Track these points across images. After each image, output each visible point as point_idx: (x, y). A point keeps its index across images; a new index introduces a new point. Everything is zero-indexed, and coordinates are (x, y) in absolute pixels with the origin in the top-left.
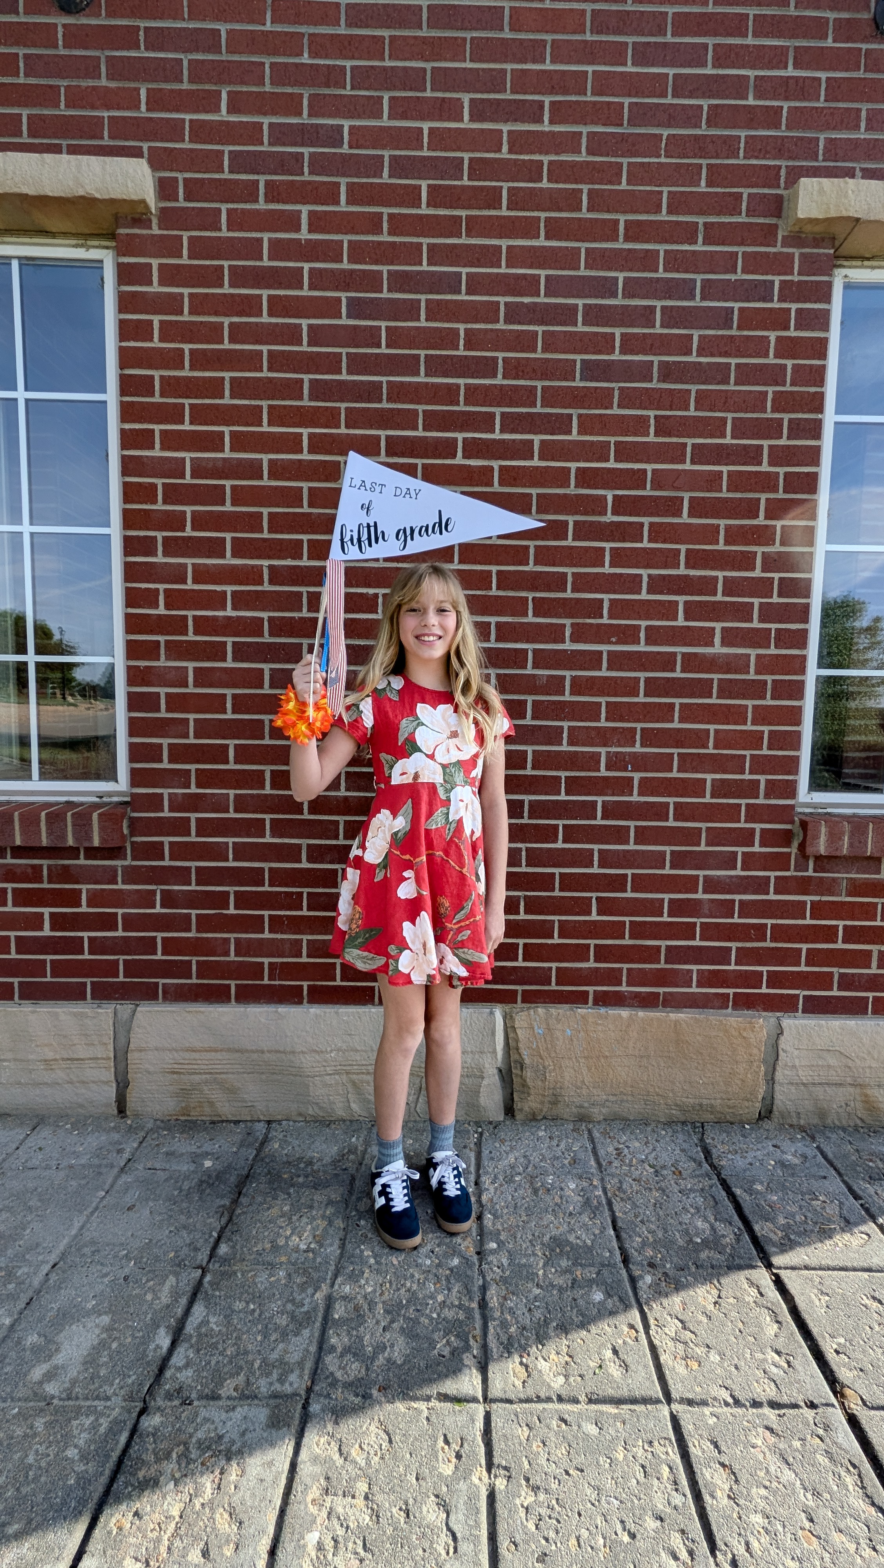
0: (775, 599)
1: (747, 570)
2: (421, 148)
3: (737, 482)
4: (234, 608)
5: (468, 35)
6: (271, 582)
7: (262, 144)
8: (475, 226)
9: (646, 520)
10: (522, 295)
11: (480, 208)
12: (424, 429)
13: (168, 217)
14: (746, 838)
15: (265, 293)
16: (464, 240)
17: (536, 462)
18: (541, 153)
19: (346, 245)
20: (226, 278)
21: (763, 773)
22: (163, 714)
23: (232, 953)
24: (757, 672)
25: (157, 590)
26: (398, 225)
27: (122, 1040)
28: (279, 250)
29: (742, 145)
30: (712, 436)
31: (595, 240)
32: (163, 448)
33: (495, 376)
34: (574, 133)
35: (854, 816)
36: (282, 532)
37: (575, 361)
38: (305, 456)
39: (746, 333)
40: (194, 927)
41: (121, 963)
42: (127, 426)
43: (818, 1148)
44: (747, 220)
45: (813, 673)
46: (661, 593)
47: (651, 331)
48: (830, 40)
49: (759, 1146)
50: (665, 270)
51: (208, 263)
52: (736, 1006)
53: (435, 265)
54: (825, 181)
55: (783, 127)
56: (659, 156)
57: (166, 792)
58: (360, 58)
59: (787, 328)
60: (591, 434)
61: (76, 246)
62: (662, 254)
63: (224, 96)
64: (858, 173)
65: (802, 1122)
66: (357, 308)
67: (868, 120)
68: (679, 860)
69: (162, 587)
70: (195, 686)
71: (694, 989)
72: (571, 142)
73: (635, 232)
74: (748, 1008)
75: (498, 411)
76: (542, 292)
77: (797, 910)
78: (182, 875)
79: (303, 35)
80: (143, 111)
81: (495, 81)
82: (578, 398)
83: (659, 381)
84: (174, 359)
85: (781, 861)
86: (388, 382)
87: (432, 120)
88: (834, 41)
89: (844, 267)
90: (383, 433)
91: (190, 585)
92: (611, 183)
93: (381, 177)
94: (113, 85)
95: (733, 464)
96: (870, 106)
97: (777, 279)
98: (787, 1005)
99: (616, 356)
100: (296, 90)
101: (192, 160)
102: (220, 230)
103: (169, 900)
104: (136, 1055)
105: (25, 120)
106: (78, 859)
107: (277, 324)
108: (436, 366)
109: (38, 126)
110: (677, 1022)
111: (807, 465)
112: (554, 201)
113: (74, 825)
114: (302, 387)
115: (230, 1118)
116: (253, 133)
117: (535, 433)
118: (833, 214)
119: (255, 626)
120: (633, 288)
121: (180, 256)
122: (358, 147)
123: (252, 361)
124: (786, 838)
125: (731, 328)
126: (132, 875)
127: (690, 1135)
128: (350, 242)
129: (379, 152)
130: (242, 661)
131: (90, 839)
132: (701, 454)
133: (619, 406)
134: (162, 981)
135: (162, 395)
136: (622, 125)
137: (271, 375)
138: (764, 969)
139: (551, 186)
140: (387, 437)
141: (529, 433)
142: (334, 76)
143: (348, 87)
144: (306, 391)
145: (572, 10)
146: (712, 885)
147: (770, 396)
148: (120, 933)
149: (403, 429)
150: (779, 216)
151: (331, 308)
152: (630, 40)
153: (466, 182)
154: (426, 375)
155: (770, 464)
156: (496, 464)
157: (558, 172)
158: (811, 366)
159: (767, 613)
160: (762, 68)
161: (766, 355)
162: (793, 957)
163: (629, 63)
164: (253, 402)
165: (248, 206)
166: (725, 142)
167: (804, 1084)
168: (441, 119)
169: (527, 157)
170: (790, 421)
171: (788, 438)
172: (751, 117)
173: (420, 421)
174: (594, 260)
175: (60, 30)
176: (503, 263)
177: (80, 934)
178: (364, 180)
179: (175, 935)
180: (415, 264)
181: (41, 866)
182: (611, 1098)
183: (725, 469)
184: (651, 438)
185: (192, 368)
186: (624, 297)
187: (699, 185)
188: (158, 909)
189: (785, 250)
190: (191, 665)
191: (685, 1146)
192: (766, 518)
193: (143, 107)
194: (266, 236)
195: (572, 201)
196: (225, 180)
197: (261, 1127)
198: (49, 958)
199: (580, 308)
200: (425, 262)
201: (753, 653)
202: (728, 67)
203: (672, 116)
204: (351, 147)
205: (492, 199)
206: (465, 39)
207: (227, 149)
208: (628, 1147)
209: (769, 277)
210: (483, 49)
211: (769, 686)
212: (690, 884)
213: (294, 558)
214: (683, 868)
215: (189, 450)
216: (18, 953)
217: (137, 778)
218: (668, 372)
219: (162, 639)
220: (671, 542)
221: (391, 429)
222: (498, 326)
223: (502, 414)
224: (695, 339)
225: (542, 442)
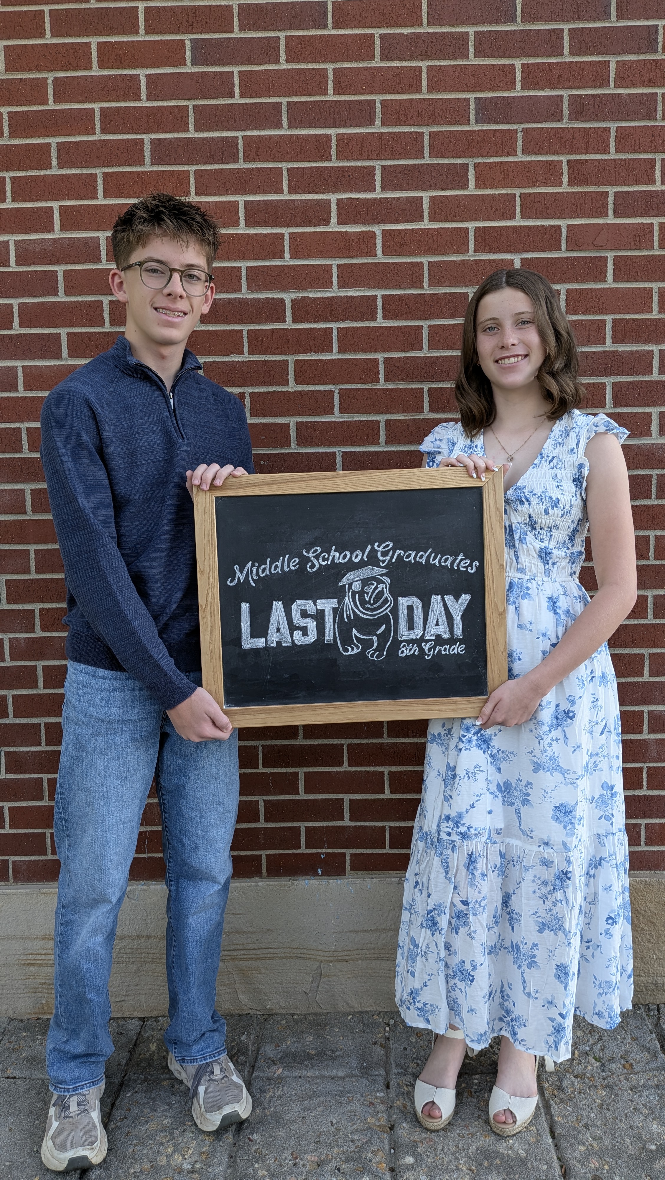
9: (563, 288)
10: (400, 26)
12: (290, 192)
15: (94, 41)
17: (426, 224)
20: (48, 26)
30: (637, 183)
33: (372, 123)
47: (559, 60)
51: (24, 8)
57: (6, 637)
60: (491, 187)
66: (204, 53)
70: (33, 511)
75: (377, 164)
76: (424, 20)
78: (29, 735)
82: (473, 145)
83: (570, 119)
86: (244, 138)
90: (241, 199)
91: (21, 392)
99: (518, 92)
103: (15, 763)
107: (110, 76)
108: (300, 115)
114: (142, 150)
117: (424, 189)
120: (534, 10)
123: (82, 122)
125: (656, 51)
132: (626, 205)
133: (523, 152)
137: (104, 137)
140: (246, 203)
141: (416, 189)
144: (147, 154)
146: (655, 723)
149: (265, 193)
151: (173, 54)
154: (290, 127)
156: (378, 229)
164: (85, 171)
173: (285, 182)
179: (25, 804)
183: (655, 221)
184: (565, 188)
185: (11, 135)
186: (524, 21)
190: (27, 487)
191: (637, 1033)
197: (134, 1024)
199: (472, 37)
212: (633, 722)
215: (13, 233)
218: (581, 108)
220: (594, 313)
221: (250, 193)
222: (373, 64)
223: (383, 168)
224: (613, 66)
225: (432, 198)
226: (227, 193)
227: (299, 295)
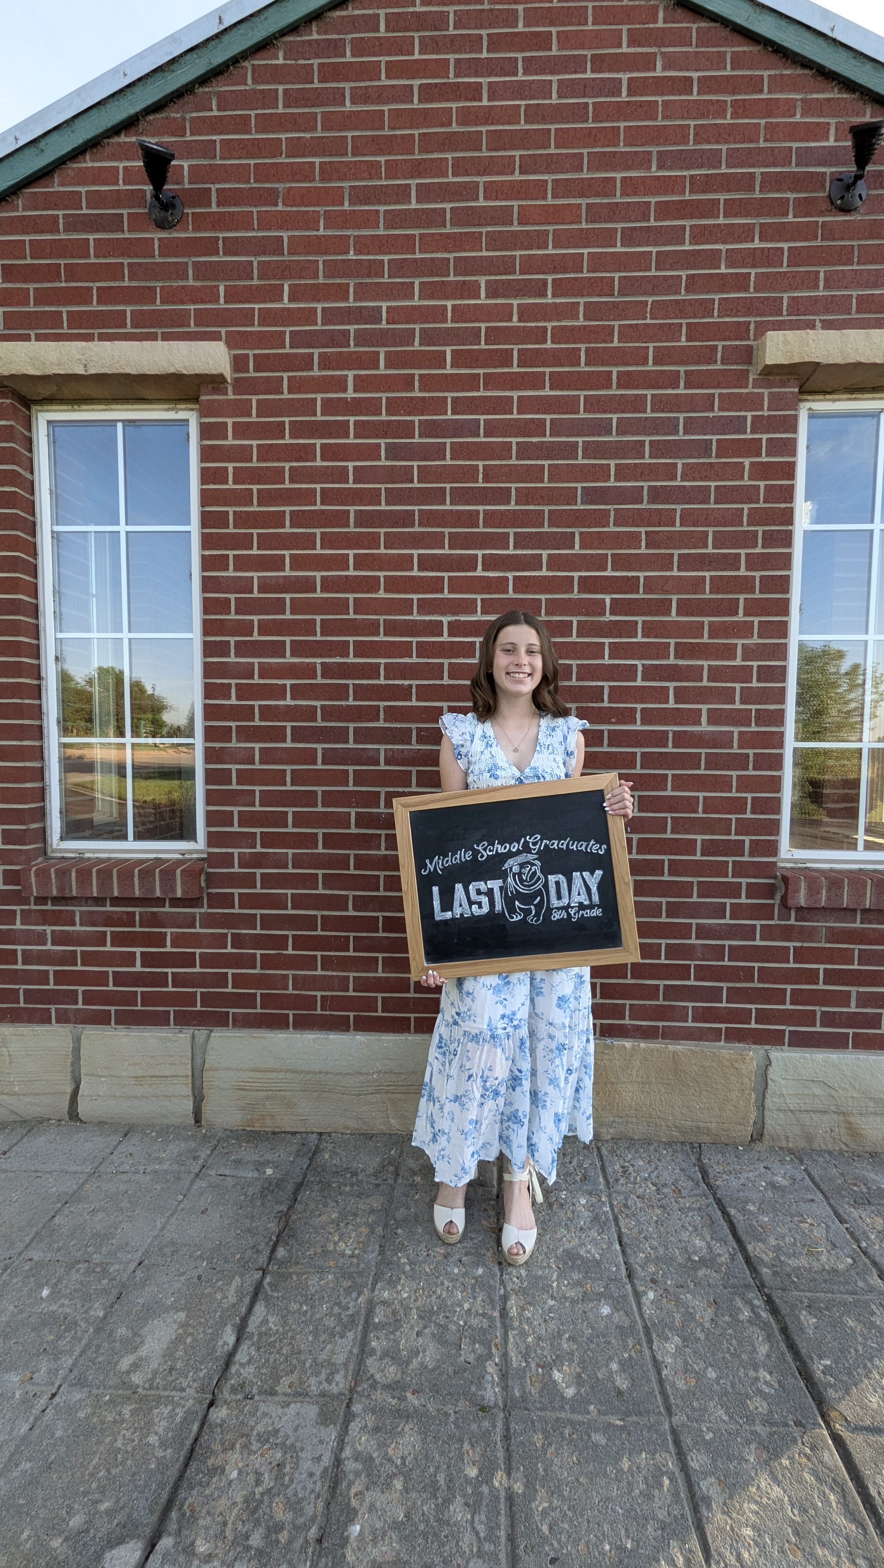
0: (755, 684)
1: (728, 659)
2: (446, 321)
3: (718, 585)
4: (293, 698)
5: (484, 230)
6: (323, 677)
7: (316, 324)
8: (491, 381)
9: (640, 619)
10: (530, 436)
11: (495, 367)
12: (450, 548)
13: (240, 385)
14: (733, 890)
15: (318, 442)
16: (481, 393)
17: (544, 572)
18: (545, 321)
19: (384, 401)
20: (287, 431)
21: (747, 834)
22: (234, 786)
23: (291, 987)
24: (740, 747)
25: (230, 684)
26: (427, 383)
27: (199, 1061)
28: (330, 406)
29: (716, 306)
30: (695, 547)
31: (591, 389)
32: (235, 570)
33: (509, 503)
34: (573, 303)
35: (832, 870)
36: (332, 635)
37: (576, 488)
38: (351, 572)
39: (723, 460)
40: (258, 964)
41: (199, 994)
42: (207, 553)
43: (806, 1170)
44: (722, 367)
45: (790, 744)
46: (654, 680)
47: (642, 461)
48: (791, 215)
49: (752, 1166)
50: (652, 411)
51: (272, 419)
52: (728, 1039)
53: (458, 414)
54: (789, 334)
55: (752, 290)
56: (646, 318)
57: (236, 851)
58: (396, 253)
59: (759, 455)
60: (591, 549)
61: (167, 410)
62: (649, 397)
63: (286, 288)
64: (819, 325)
65: (791, 1145)
66: (394, 452)
67: (826, 280)
68: (673, 911)
69: (233, 682)
70: (260, 763)
71: (690, 1024)
72: (571, 311)
73: (626, 380)
74: (739, 1041)
75: (511, 531)
76: (548, 433)
77: (781, 955)
78: (250, 921)
79: (349, 236)
80: (222, 304)
81: (507, 266)
82: (579, 519)
83: (648, 502)
84: (245, 498)
85: (765, 912)
86: (419, 510)
87: (455, 299)
88: (794, 217)
89: (808, 400)
90: (415, 552)
91: (256, 680)
92: (604, 341)
93: (413, 345)
94: (198, 284)
95: (715, 570)
96: (827, 268)
97: (749, 415)
98: (775, 1039)
99: (612, 483)
100: (344, 281)
101: (260, 340)
102: (282, 393)
103: (238, 941)
104: (212, 1073)
105: (128, 315)
106: (164, 906)
107: (328, 467)
108: (459, 496)
109: (140, 319)
110: (675, 1053)
111: (780, 569)
112: (556, 358)
113: (161, 880)
114: (348, 517)
115: (288, 1129)
116: (309, 316)
117: (544, 549)
118: (797, 360)
119: (310, 713)
120: (624, 427)
121: (250, 415)
122: (394, 323)
123: (308, 496)
124: (769, 892)
125: (711, 456)
126: (208, 920)
127: (688, 1155)
128: (387, 398)
129: (412, 326)
130: (299, 742)
131: (174, 891)
132: (686, 562)
133: (614, 525)
134: (232, 1010)
135: (235, 527)
136: (613, 295)
137: (323, 508)
138: (753, 1007)
139: (554, 346)
140: (419, 555)
141: (538, 548)
142: (375, 268)
143: (386, 276)
144: (352, 520)
145: (570, 205)
146: (703, 931)
147: (746, 512)
148: (198, 969)
149: (432, 548)
150: (750, 363)
151: (373, 452)
152: (619, 226)
153: (483, 346)
154: (451, 504)
155: (747, 569)
156: (510, 575)
157: (560, 334)
158: (781, 486)
159: (748, 696)
160: (732, 243)
161: (742, 478)
162: (778, 996)
163: (619, 244)
164: (309, 530)
165: (304, 374)
166: (701, 305)
167: (791, 1111)
168: (462, 297)
169: (533, 324)
170: (764, 532)
171: (763, 547)
172: (724, 283)
173: (447, 542)
174: (592, 404)
175: (156, 242)
176: (515, 410)
177: (165, 970)
178: (400, 349)
179: (243, 971)
180: (441, 414)
181: (134, 913)
182: (617, 1119)
183: (707, 574)
184: (643, 550)
185: (259, 505)
186: (618, 434)
187: (680, 341)
188: (229, 950)
189: (756, 390)
190: (257, 746)
191: (684, 1165)
192: (745, 615)
193: (222, 300)
194: (319, 397)
195: (572, 357)
196: (287, 354)
197: (314, 1138)
198: (139, 990)
199: (580, 445)
200: (449, 412)
201: (736, 730)
202: (703, 243)
203: (655, 286)
204: (388, 323)
205: (505, 358)
206: (481, 233)
207: (288, 329)
208: (633, 1165)
209: (742, 413)
210: (495, 241)
211: (751, 759)
212: (684, 931)
213: (342, 656)
214: (677, 917)
215: (256, 571)
216: (114, 985)
217: (213, 839)
218: (656, 495)
219: (233, 724)
220: (662, 637)
221: (422, 548)
222: (511, 462)
223: (515, 534)
224: (680, 466)
225: (549, 555)
226: (406, 548)
227: (454, 618)
